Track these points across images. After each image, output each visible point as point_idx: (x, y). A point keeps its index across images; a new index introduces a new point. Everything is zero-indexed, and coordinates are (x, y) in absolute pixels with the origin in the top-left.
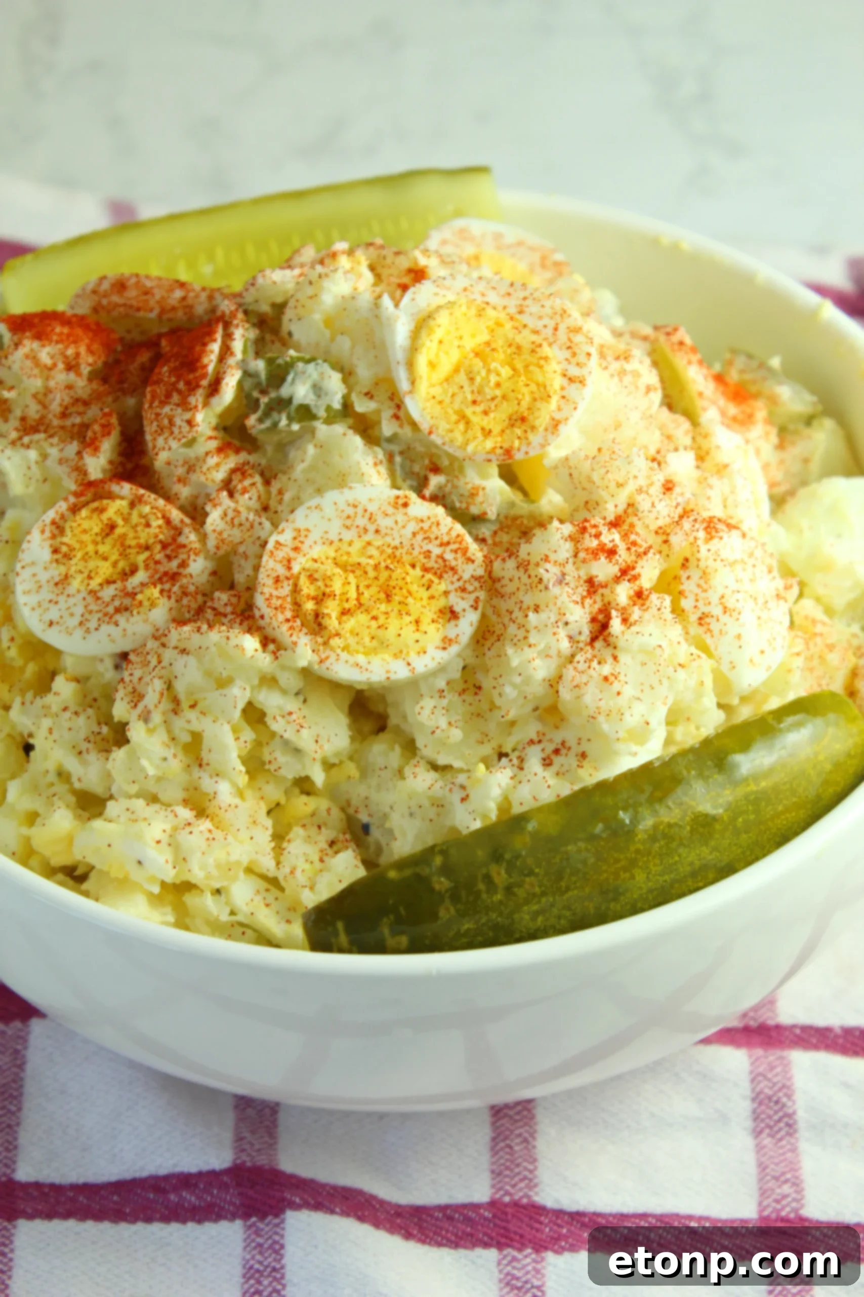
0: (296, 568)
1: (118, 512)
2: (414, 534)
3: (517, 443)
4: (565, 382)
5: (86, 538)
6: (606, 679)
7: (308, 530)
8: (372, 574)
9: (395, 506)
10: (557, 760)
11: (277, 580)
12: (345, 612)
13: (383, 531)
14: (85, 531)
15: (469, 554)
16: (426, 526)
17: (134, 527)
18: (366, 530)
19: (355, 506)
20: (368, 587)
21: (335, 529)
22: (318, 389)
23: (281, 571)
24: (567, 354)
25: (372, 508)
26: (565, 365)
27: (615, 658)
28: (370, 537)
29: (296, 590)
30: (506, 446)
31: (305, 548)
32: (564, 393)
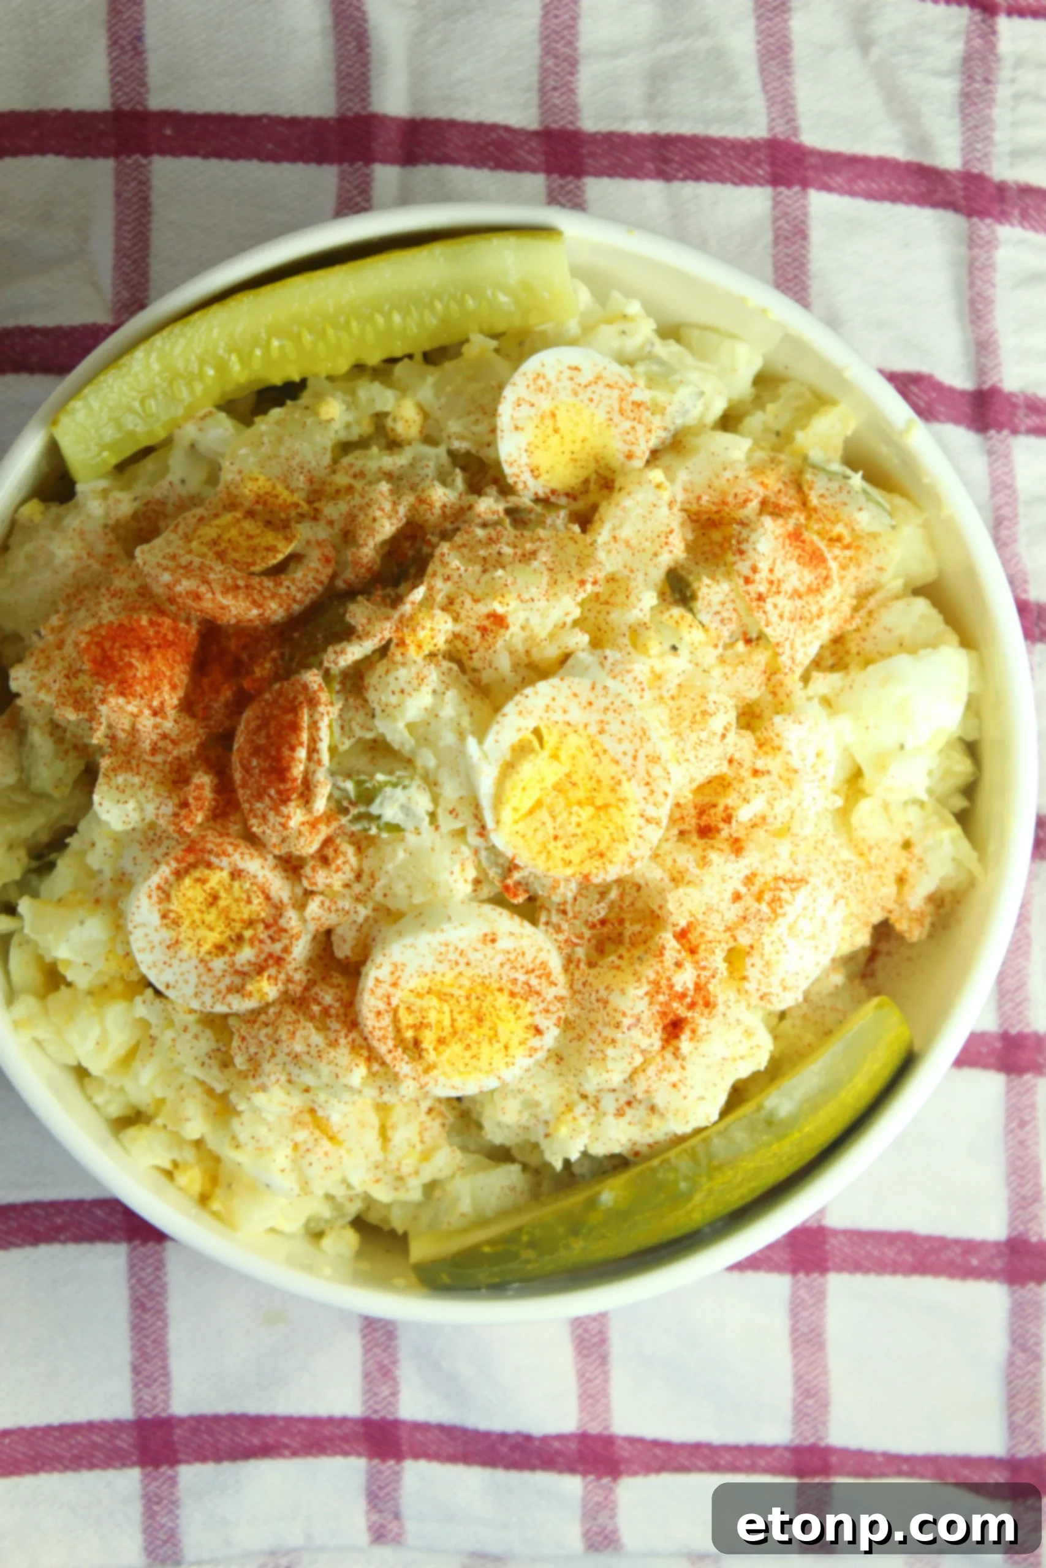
0: (395, 1001)
1: (220, 882)
2: (502, 965)
3: (594, 871)
4: (642, 822)
5: (191, 906)
6: (674, 1086)
7: (404, 965)
8: (464, 1002)
9: (484, 942)
10: (629, 1112)
11: (379, 1013)
12: (441, 1041)
13: (473, 963)
14: (190, 900)
15: (552, 978)
16: (512, 957)
17: (237, 900)
18: (457, 963)
19: (447, 945)
20: (461, 1013)
21: (429, 963)
22: (406, 809)
23: (382, 1006)
24: (645, 791)
25: (462, 945)
26: (642, 805)
27: (683, 1068)
28: (462, 967)
29: (396, 1020)
30: (585, 872)
31: (402, 982)
32: (642, 832)
